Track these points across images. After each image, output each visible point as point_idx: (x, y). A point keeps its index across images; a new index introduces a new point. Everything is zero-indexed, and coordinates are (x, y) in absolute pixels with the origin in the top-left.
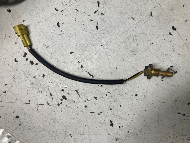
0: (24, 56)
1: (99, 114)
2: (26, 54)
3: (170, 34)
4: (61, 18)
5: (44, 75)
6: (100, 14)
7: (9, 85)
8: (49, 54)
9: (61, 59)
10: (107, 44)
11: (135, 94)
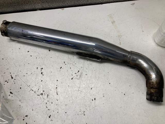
0: (41, 69)
1: (48, 109)
2: (42, 69)
3: (93, 100)
4: (63, 66)
5: (42, 81)
6: (76, 75)
7: (28, 75)
8: (50, 75)
9: (52, 80)
10: (70, 87)
11: (65, 112)
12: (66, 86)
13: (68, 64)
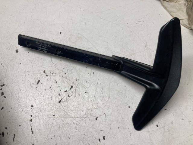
12: (49, 116)
13: (52, 74)
